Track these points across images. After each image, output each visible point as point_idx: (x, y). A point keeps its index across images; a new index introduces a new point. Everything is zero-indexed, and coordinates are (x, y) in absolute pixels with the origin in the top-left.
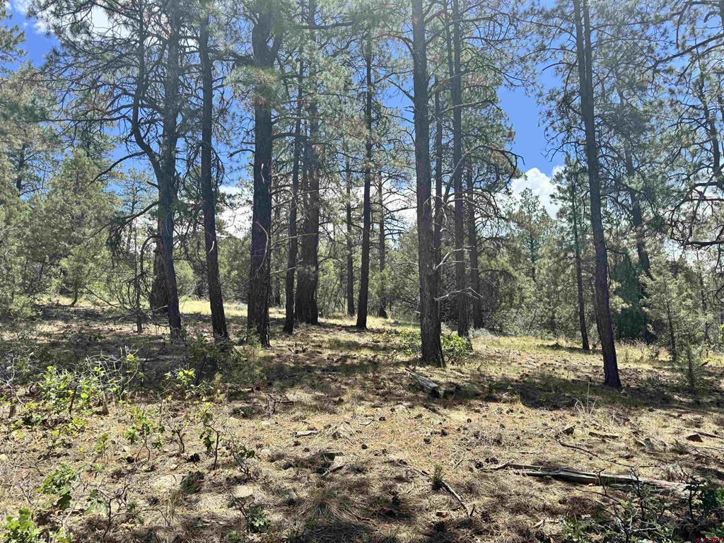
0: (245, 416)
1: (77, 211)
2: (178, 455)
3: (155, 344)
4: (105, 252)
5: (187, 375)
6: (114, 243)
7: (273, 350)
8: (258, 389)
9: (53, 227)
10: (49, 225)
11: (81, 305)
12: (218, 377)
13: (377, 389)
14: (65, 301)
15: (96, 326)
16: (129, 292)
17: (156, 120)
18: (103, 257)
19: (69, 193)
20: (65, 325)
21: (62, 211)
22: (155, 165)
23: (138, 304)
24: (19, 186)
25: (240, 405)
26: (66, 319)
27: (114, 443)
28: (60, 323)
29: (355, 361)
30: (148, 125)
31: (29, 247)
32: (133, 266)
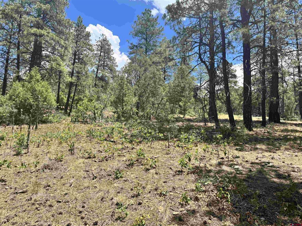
0: (240, 151)
1: (182, 85)
2: (218, 157)
3: (210, 129)
4: (193, 99)
5: (220, 136)
6: (195, 96)
7: (254, 131)
8: (246, 143)
9: (176, 92)
10: (174, 91)
11: (186, 117)
12: (231, 138)
13: (299, 147)
14: (182, 116)
15: (192, 123)
16: (201, 112)
17: (207, 52)
18: (192, 101)
19: (180, 79)
20: (183, 123)
21: (178, 86)
22: (207, 67)
23: (204, 116)
24: (165, 79)
25: (239, 148)
26: (182, 122)
27: (200, 153)
28: (181, 123)
29: (292, 137)
30: (204, 54)
31: (169, 99)
32: (202, 103)
